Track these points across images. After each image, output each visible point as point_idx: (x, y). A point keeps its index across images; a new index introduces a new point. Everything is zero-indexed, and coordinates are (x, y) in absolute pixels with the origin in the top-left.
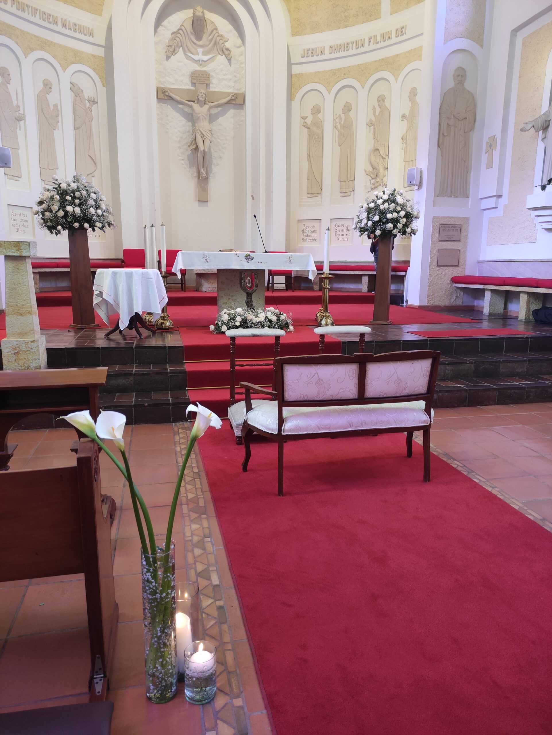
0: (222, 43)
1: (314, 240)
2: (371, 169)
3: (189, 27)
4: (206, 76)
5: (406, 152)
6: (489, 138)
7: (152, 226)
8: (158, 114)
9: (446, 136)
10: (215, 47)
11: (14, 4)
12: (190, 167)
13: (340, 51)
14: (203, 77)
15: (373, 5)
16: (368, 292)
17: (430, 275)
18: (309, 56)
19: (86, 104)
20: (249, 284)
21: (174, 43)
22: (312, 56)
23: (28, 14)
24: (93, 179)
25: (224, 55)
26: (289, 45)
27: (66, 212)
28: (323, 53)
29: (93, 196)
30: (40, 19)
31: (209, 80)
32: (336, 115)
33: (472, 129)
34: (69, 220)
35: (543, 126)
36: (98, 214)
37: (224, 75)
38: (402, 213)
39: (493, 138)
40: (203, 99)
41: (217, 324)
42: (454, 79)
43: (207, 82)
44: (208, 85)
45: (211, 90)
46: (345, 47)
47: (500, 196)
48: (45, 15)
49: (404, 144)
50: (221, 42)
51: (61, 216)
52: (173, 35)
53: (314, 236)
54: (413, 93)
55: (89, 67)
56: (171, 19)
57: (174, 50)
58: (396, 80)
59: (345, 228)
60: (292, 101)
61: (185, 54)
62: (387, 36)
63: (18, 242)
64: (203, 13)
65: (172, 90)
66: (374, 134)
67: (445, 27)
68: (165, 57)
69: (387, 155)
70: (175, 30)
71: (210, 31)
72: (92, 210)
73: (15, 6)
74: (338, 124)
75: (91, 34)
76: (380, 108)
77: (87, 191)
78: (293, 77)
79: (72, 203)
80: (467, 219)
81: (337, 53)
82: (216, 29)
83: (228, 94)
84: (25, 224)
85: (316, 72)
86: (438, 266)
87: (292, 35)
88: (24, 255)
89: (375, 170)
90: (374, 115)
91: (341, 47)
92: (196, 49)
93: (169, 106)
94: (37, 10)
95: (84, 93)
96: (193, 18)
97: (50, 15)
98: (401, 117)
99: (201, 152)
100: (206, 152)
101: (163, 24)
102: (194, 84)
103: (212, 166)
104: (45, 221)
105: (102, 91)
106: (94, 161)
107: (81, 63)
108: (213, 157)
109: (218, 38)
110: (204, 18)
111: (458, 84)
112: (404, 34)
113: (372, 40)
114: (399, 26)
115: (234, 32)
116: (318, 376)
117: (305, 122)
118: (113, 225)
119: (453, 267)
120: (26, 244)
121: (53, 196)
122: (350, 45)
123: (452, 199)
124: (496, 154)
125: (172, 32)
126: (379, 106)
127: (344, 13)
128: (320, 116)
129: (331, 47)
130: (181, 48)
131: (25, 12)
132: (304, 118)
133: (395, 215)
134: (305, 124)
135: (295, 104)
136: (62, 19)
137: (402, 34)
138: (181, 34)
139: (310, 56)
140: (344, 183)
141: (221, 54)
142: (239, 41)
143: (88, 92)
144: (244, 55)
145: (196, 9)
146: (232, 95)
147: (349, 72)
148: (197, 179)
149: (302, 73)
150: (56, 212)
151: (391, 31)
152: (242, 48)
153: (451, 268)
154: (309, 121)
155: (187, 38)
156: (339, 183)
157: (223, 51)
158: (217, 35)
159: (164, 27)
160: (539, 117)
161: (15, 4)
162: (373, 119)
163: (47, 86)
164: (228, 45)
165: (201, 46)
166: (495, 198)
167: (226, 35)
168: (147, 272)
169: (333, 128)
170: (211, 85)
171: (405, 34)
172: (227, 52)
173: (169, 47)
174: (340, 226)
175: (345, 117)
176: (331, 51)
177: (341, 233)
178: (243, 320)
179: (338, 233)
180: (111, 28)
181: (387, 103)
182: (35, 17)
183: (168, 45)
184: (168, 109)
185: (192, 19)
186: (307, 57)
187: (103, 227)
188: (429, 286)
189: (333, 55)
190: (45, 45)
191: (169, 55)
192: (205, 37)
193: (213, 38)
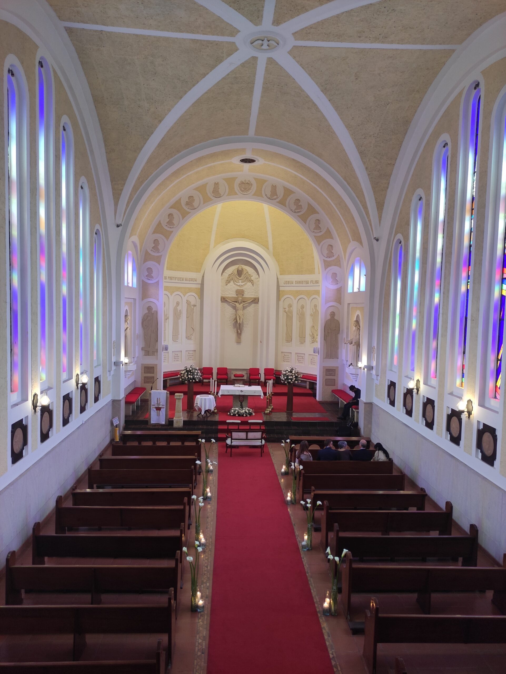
1: (289, 361)
2: (311, 334)
3: (236, 272)
8: (221, 307)
9: (327, 336)
10: (247, 279)
11: (169, 278)
12: (234, 328)
13: (300, 284)
15: (312, 268)
16: (309, 389)
17: (323, 389)
18: (287, 284)
19: (192, 307)
21: (229, 279)
23: (174, 280)
24: (192, 336)
25: (251, 283)
26: (278, 278)
27: (188, 377)
28: (293, 283)
33: (339, 333)
37: (250, 290)
38: (294, 377)
40: (240, 302)
42: (330, 316)
44: (243, 295)
45: (244, 296)
47: (347, 361)
48: (179, 278)
50: (249, 277)
52: (229, 276)
53: (289, 359)
55: (194, 293)
56: (228, 269)
57: (229, 282)
59: (302, 358)
60: (279, 302)
61: (234, 283)
62: (317, 282)
64: (242, 267)
65: (227, 297)
66: (313, 319)
68: (225, 285)
69: (318, 330)
70: (230, 274)
71: (245, 273)
72: (196, 376)
74: (299, 313)
75: (196, 281)
76: (315, 309)
78: (279, 291)
79: (190, 375)
80: (338, 367)
81: (298, 284)
82: (247, 272)
83: (252, 298)
84: (165, 358)
85: (290, 291)
86: (326, 385)
87: (280, 274)
88: (181, 398)
90: (313, 312)
91: (300, 282)
92: (239, 281)
93: (226, 304)
94: (176, 278)
95: (191, 303)
96: (238, 269)
97: (181, 278)
99: (239, 323)
100: (241, 323)
101: (225, 271)
102: (237, 295)
105: (199, 301)
106: (193, 329)
107: (191, 292)
110: (243, 269)
111: (332, 318)
113: (312, 282)
115: (255, 273)
116: (239, 434)
119: (332, 386)
122: (303, 282)
127: (301, 269)
128: (291, 308)
129: (296, 281)
130: (232, 280)
131: (172, 280)
132: (285, 309)
133: (291, 377)
134: (285, 311)
135: (281, 303)
136: (185, 278)
138: (232, 276)
142: (257, 276)
144: (259, 282)
145: (239, 266)
147: (303, 293)
148: (236, 333)
149: (283, 290)
151: (319, 280)
152: (258, 279)
154: (287, 310)
155: (235, 277)
156: (299, 338)
157: (250, 281)
158: (248, 275)
163: (178, 304)
164: (252, 278)
165: (241, 280)
167: (251, 275)
169: (297, 314)
172: (252, 281)
173: (227, 281)
174: (300, 356)
175: (302, 311)
176: (296, 283)
177: (300, 359)
179: (298, 359)
180: (204, 276)
181: (317, 308)
183: (227, 279)
184: (226, 305)
188: (322, 393)
189: (296, 285)
190: (178, 289)
191: (227, 284)
192: (242, 276)
193: (246, 276)
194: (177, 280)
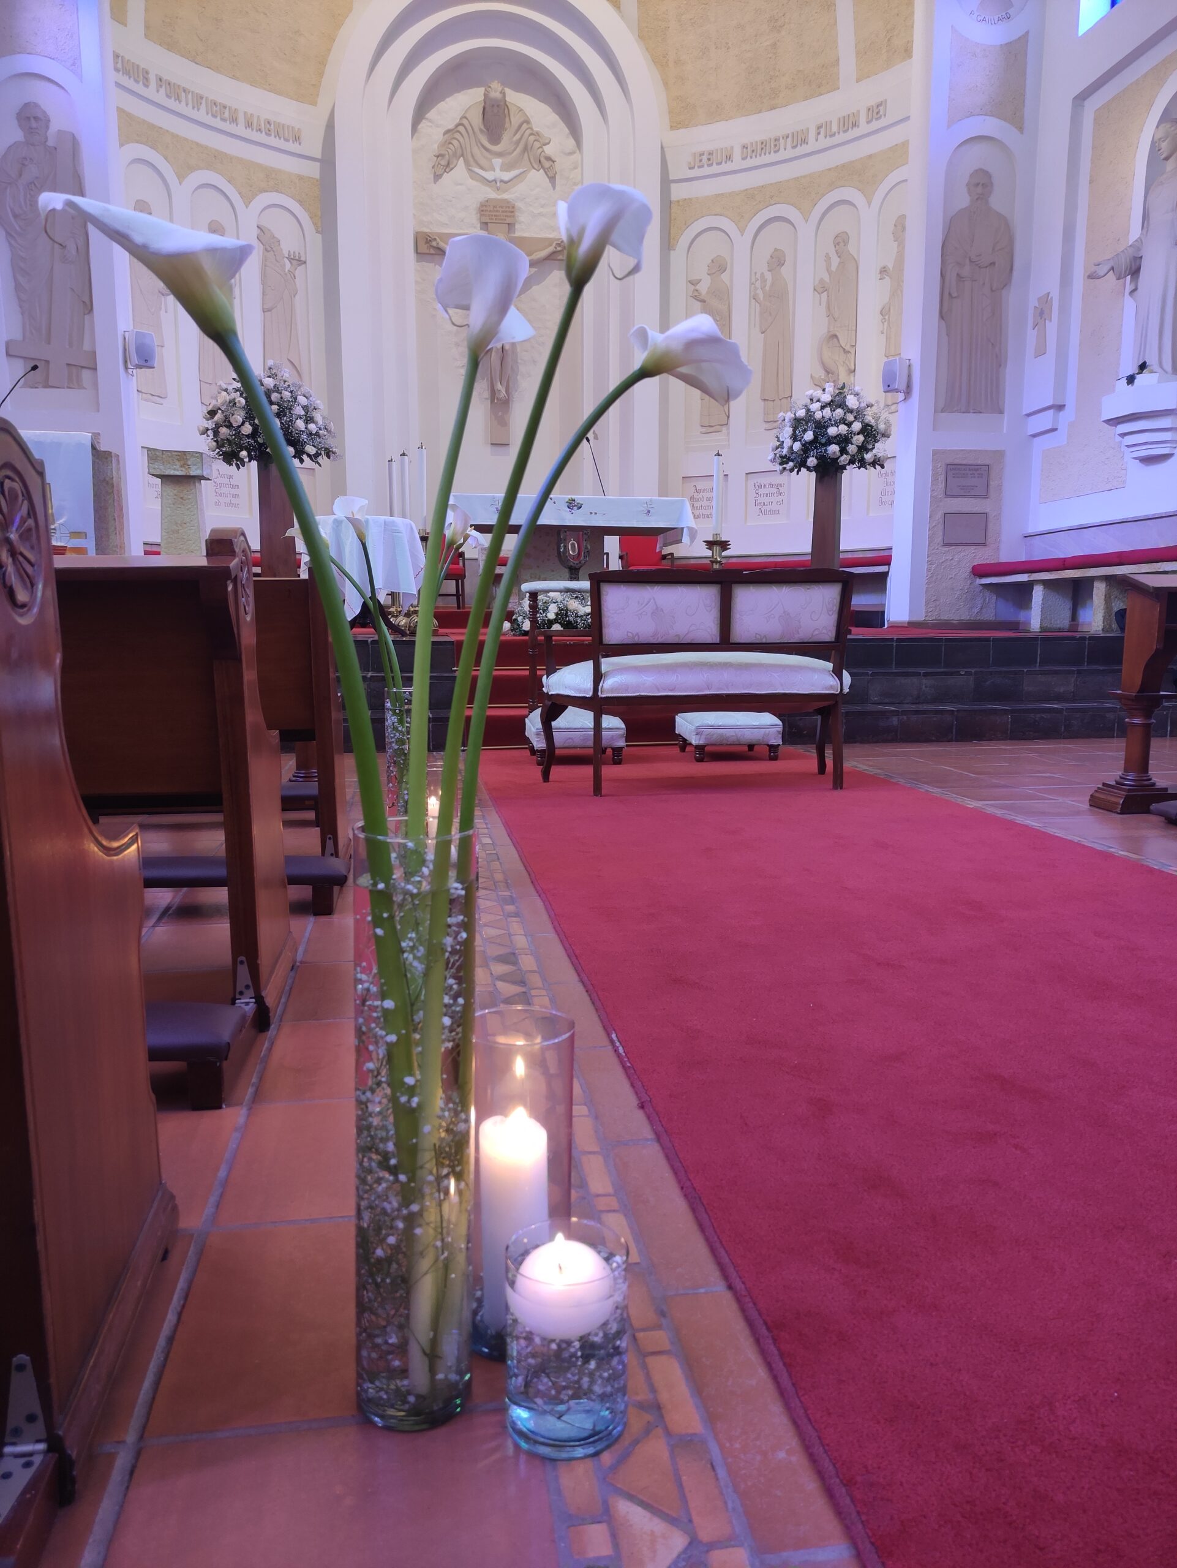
0: (539, 148)
2: (822, 374)
3: (476, 120)
4: (507, 209)
5: (888, 338)
6: (1039, 299)
7: (403, 455)
8: (417, 283)
9: (955, 297)
10: (526, 154)
11: (161, 86)
13: (763, 154)
14: (503, 212)
15: (823, 66)
17: (930, 563)
18: (703, 166)
19: (285, 265)
20: (574, 551)
21: (449, 150)
22: (709, 165)
23: (187, 105)
25: (542, 170)
26: (664, 145)
27: (256, 427)
28: (729, 158)
29: (302, 400)
30: (207, 114)
31: (513, 216)
32: (756, 273)
33: (1007, 283)
34: (260, 440)
35: (1131, 268)
36: (309, 431)
37: (543, 206)
38: (857, 426)
39: (1046, 299)
41: (516, 620)
42: (969, 192)
43: (509, 220)
44: (511, 226)
45: (517, 234)
46: (772, 146)
47: (1060, 407)
48: (216, 106)
49: (886, 323)
50: (537, 145)
51: (247, 434)
52: (446, 136)
54: (900, 226)
55: (292, 198)
56: (442, 105)
57: (448, 164)
58: (869, 204)
60: (672, 252)
61: (470, 170)
62: (849, 122)
63: (184, 452)
64: (503, 93)
65: (442, 237)
66: (828, 308)
67: (949, 97)
68: (432, 176)
69: (853, 346)
70: (451, 126)
71: (517, 125)
72: (300, 424)
73: (162, 91)
74: (759, 292)
75: (297, 139)
76: (839, 257)
77: (291, 392)
78: (672, 205)
80: (1000, 455)
81: (756, 156)
82: (528, 122)
83: (550, 241)
85: (717, 196)
86: (945, 545)
87: (671, 127)
88: (192, 473)
89: (830, 375)
90: (828, 270)
91: (763, 146)
92: (490, 160)
93: (438, 267)
94: (202, 98)
96: (485, 103)
97: (225, 107)
98: (878, 272)
99: (498, 349)
100: (507, 351)
101: (429, 115)
102: (485, 225)
103: (518, 377)
104: (219, 445)
105: (314, 244)
106: (297, 370)
107: (277, 191)
108: (519, 361)
109: (532, 138)
110: (505, 103)
111: (977, 199)
112: (883, 116)
113: (822, 131)
114: (872, 102)
115: (562, 125)
116: (655, 603)
117: (697, 290)
118: (334, 453)
119: (975, 547)
120: (196, 455)
121: (234, 399)
122: (782, 141)
123: (971, 417)
124: (1052, 328)
125: (446, 129)
126: (837, 253)
127: (770, 82)
128: (725, 277)
129: (745, 147)
130: (462, 158)
131: (180, 102)
132: (694, 283)
134: (696, 294)
135: (678, 257)
136: (245, 113)
137: (879, 116)
138: (462, 135)
139: (706, 166)
140: (772, 403)
141: (536, 167)
142: (571, 142)
143: (289, 244)
144: (580, 169)
145: (490, 87)
146: (557, 244)
147: (781, 192)
148: (489, 401)
149: (689, 199)
150: (239, 427)
151: (859, 111)
152: (577, 156)
153: (971, 549)
154: (703, 287)
155: (473, 140)
156: (762, 403)
157: (540, 161)
158: (528, 132)
159: (430, 121)
160: (1123, 251)
161: (164, 87)
162: (827, 278)
164: (548, 150)
165: (499, 155)
166: (1051, 411)
167: (546, 133)
168: (393, 522)
169: (750, 299)
170: (517, 226)
171: (885, 115)
172: (547, 164)
173: (440, 158)
174: (765, 486)
175: (773, 279)
176: (745, 156)
177: (766, 500)
178: (561, 609)
179: (760, 500)
180: (334, 127)
181: (851, 248)
182: (198, 110)
183: (437, 153)
184: (434, 274)
185: (483, 104)
186: (699, 167)
187: (317, 455)
188: (928, 584)
189: (749, 163)
190: (215, 160)
191: (439, 173)
192: (506, 137)
193: (521, 139)
194: (203, 107)
